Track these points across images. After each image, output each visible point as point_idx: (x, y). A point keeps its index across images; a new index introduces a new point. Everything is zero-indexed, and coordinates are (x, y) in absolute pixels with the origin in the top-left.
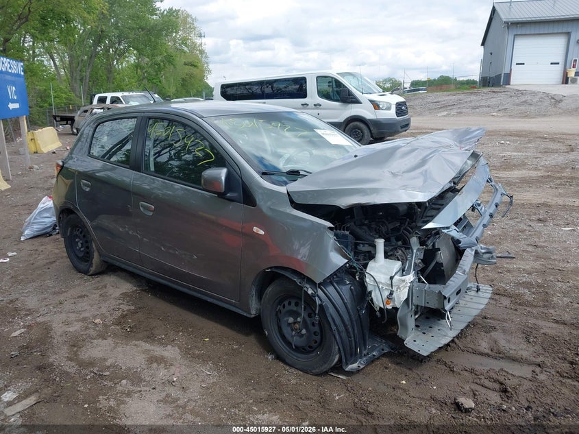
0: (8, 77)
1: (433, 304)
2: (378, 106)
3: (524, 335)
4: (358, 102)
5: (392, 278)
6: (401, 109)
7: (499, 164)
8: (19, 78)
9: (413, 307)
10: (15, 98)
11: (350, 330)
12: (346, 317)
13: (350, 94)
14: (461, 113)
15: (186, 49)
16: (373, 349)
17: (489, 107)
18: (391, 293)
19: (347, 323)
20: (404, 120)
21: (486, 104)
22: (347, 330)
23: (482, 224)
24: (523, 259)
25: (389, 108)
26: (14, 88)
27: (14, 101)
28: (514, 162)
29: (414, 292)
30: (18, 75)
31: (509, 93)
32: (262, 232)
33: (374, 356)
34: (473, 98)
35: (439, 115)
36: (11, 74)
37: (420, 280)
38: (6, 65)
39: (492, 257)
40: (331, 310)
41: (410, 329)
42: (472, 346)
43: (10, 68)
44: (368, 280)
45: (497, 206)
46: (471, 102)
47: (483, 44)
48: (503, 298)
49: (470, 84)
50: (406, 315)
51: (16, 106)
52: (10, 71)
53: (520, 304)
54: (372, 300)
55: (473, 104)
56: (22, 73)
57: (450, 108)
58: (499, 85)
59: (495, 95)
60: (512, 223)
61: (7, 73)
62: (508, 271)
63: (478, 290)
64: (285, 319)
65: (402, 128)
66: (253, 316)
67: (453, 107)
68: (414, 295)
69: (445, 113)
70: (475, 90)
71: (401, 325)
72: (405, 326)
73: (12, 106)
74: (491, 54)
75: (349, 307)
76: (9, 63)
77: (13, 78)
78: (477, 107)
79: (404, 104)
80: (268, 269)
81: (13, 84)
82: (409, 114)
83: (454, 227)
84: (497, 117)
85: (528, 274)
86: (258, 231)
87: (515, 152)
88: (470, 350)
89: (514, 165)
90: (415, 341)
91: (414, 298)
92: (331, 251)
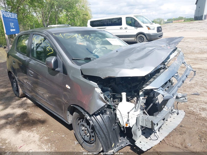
0: (11, 20)
1: (149, 126)
2: (150, 28)
3: (199, 137)
4: (141, 27)
5: (128, 113)
6: (159, 29)
7: (198, 52)
8: (15, 20)
9: (140, 126)
10: (14, 27)
11: (107, 137)
12: (105, 131)
13: (138, 23)
14: (185, 31)
15: (84, 9)
16: (123, 142)
17: (197, 28)
18: (128, 121)
19: (106, 134)
20: (160, 34)
21: (196, 27)
22: (106, 137)
23: (177, 86)
24: (203, 96)
25: (154, 29)
26: (13, 24)
27: (13, 28)
28: (205, 50)
29: (140, 120)
30: (15, 19)
31: (205, 23)
32: (69, 88)
33: (122, 146)
34: (191, 24)
35: (176, 31)
36: (12, 18)
37: (144, 113)
38: (9, 15)
39: (185, 99)
40: (98, 127)
41: (138, 136)
42: (172, 143)
43: (11, 16)
44: (118, 112)
45: (187, 76)
46: (190, 26)
47: (196, 4)
48: (192, 116)
49: (191, 20)
50: (136, 130)
51: (14, 30)
52: (11, 17)
53: (200, 119)
54: (119, 122)
55: (190, 27)
56: (17, 18)
57: (181, 29)
58: (202, 20)
59: (200, 23)
60: (201, 78)
61: (10, 18)
62: (196, 102)
63: (178, 114)
64: (81, 128)
65: (159, 37)
66: (70, 124)
67: (182, 29)
68: (140, 121)
69: (179, 31)
70: (192, 22)
71: (134, 134)
72: (136, 135)
73: (12, 30)
74: (199, 7)
75: (107, 126)
76: (11, 14)
77: (13, 20)
78: (192, 28)
79: (160, 27)
80: (72, 105)
81: (13, 22)
82: (162, 31)
83: (161, 88)
84: (200, 32)
85: (205, 103)
86: (67, 87)
87: (206, 46)
88: (171, 145)
89: (205, 52)
90: (140, 142)
91: (140, 122)
92: (97, 99)
